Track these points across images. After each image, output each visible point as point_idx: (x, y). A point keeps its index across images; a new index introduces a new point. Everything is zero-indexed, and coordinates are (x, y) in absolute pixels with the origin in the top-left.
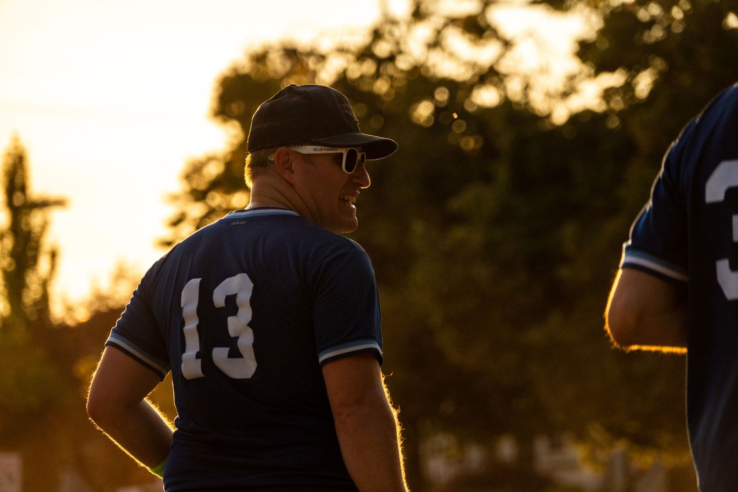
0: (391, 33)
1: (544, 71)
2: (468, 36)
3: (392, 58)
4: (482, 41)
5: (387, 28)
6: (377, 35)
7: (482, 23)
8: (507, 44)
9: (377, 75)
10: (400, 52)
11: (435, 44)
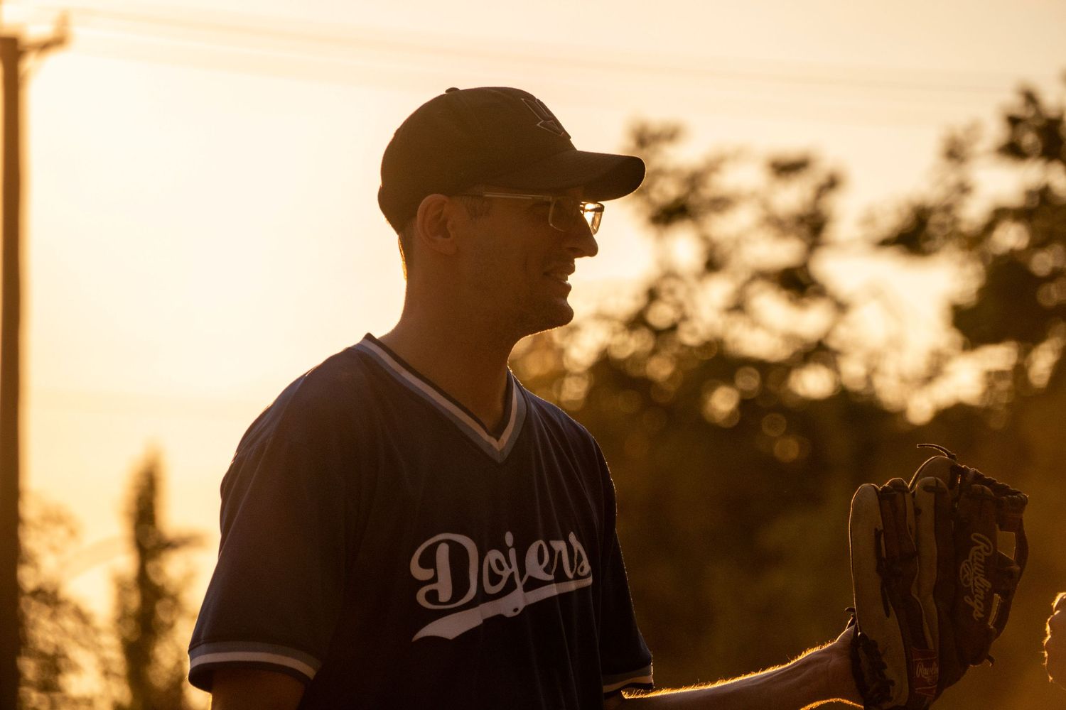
0: (672, 292)
1: (896, 344)
2: (784, 293)
3: (673, 328)
4: (805, 300)
5: (666, 285)
6: (653, 295)
7: (802, 278)
8: (841, 307)
9: (654, 352)
10: (684, 318)
11: (738, 307)
